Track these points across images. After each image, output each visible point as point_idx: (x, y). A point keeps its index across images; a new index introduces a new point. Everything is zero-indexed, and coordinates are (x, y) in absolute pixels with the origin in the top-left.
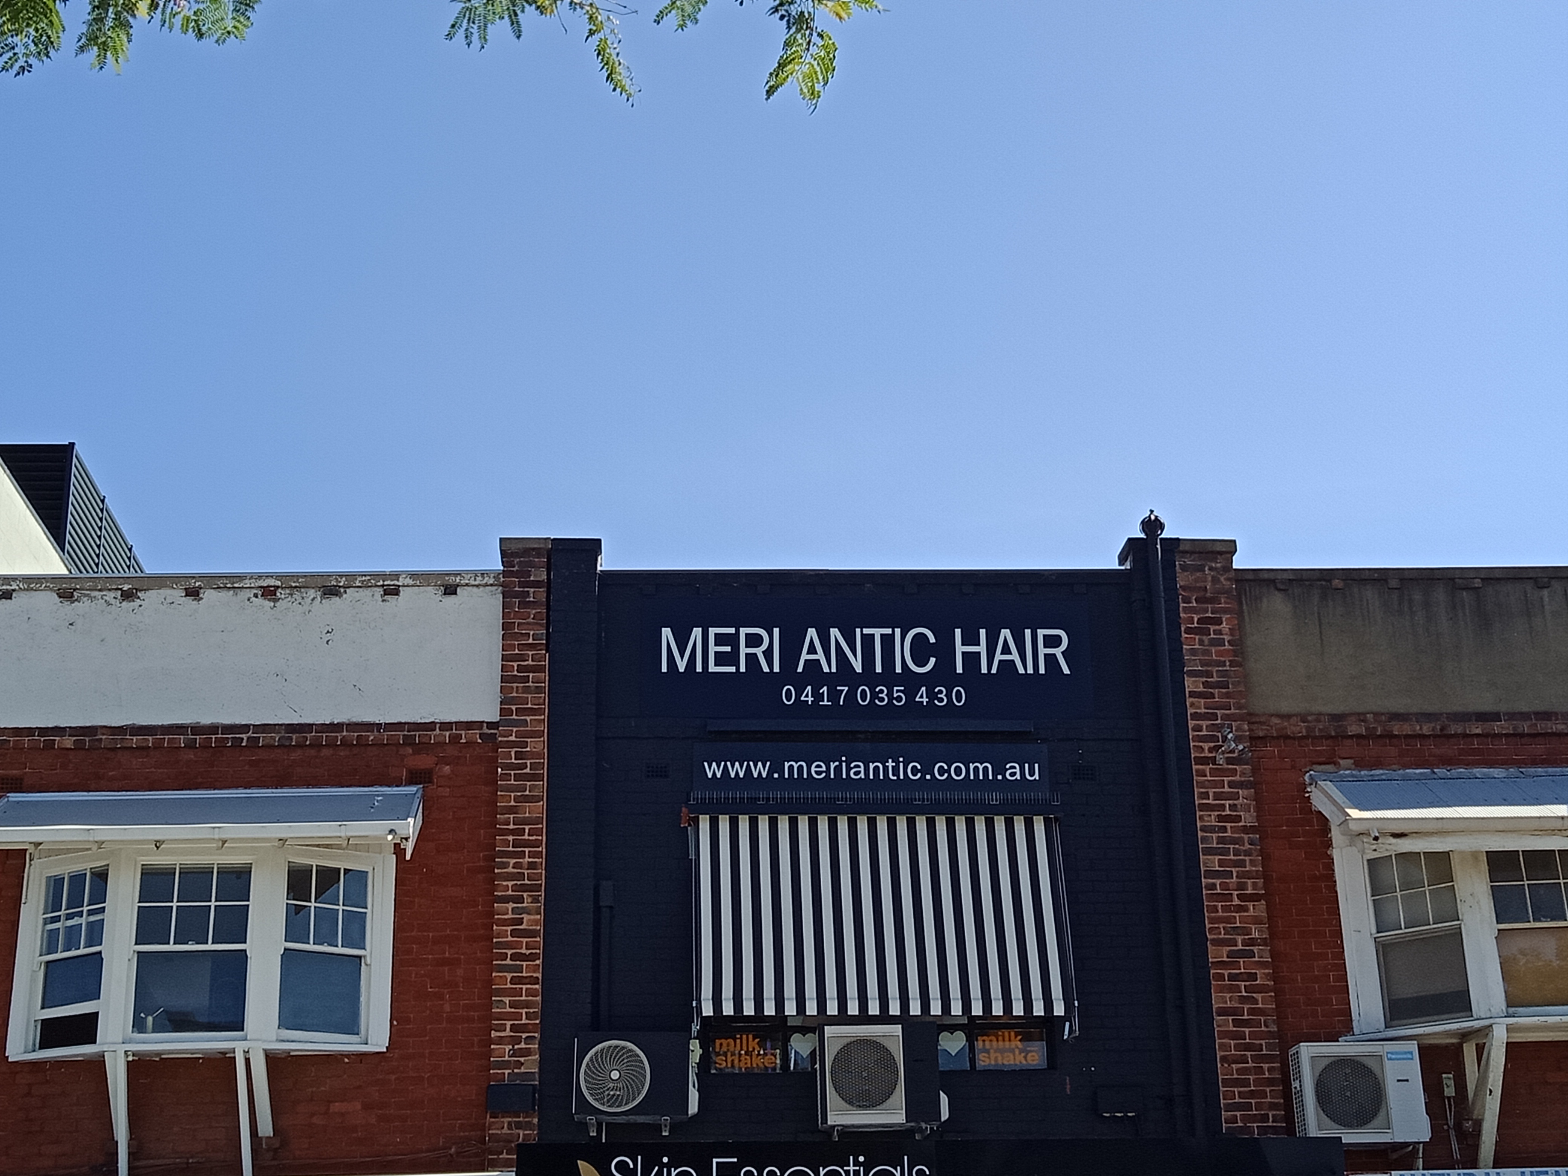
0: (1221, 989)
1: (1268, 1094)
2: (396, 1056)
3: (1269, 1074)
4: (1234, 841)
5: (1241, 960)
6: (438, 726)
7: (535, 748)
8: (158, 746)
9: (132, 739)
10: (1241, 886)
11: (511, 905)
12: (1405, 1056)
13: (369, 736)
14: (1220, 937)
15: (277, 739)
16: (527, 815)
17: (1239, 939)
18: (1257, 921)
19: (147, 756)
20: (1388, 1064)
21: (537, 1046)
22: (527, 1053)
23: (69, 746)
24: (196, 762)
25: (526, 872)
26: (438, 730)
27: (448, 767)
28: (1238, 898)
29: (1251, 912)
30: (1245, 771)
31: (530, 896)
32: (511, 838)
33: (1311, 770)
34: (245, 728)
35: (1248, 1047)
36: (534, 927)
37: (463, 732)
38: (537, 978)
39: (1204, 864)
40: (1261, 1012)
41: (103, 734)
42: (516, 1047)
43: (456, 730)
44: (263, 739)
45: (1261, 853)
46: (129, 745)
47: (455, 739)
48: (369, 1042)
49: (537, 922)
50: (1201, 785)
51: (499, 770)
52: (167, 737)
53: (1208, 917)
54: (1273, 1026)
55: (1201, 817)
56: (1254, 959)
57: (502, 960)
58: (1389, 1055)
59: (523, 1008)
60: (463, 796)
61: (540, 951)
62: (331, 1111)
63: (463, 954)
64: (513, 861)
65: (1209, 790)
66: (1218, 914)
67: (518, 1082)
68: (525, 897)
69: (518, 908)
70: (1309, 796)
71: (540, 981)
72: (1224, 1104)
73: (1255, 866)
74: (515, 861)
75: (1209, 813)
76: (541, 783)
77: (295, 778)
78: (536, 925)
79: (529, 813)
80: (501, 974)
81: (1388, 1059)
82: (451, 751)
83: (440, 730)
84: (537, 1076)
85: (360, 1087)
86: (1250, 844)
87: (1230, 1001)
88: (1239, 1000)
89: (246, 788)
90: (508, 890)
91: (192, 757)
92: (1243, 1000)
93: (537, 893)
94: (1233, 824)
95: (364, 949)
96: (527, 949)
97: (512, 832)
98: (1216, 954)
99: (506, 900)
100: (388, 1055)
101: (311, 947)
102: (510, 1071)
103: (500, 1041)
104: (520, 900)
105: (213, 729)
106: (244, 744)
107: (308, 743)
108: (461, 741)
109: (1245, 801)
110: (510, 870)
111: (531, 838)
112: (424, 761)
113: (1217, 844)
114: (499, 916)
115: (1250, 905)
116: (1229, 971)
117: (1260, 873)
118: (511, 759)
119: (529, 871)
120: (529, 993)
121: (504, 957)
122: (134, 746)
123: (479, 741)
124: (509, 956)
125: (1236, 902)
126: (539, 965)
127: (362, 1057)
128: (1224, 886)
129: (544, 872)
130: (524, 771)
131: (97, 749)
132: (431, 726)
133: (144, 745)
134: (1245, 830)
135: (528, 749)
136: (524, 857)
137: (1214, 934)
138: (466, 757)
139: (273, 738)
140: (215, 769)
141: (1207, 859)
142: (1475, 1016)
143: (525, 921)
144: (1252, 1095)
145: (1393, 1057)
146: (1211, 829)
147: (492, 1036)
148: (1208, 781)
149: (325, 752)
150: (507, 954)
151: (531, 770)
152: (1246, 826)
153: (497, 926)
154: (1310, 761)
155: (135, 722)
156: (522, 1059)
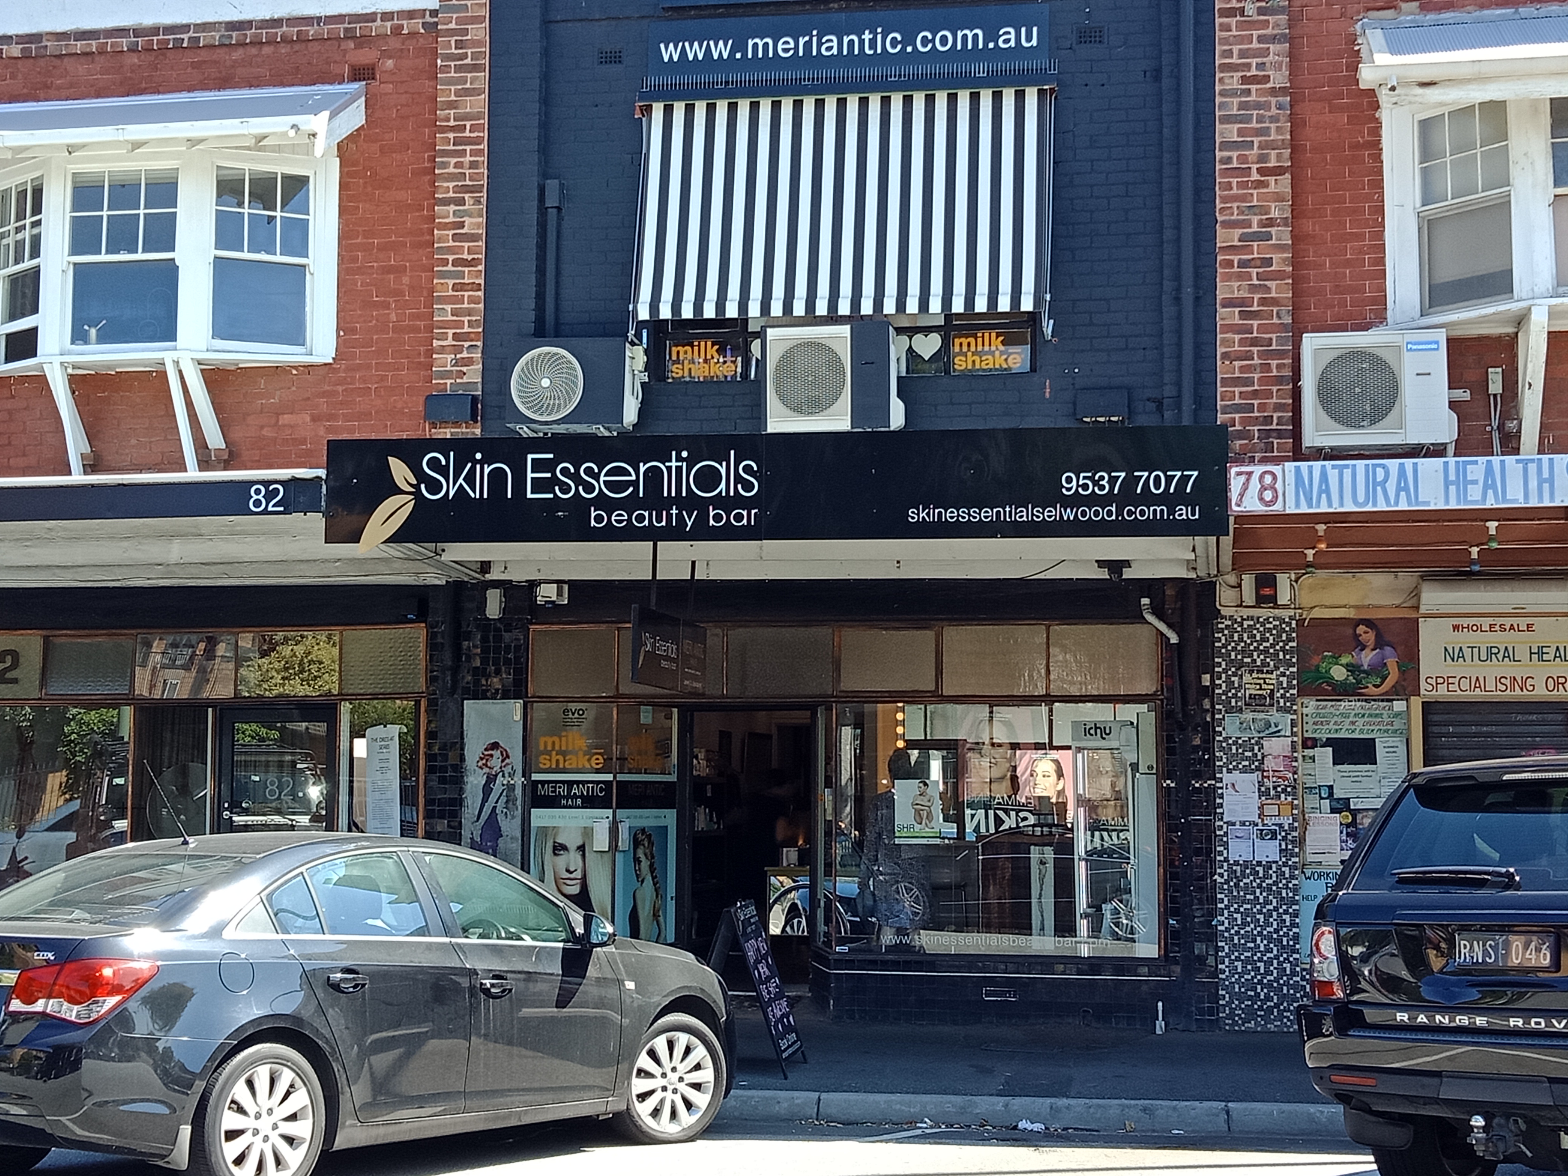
0: (1228, 277)
1: (1275, 394)
2: (343, 366)
3: (1278, 372)
4: (1258, 106)
5: (1255, 244)
6: (379, 16)
7: (476, 35)
8: (102, 52)
9: (76, 45)
10: (1263, 158)
11: (452, 208)
12: (1429, 346)
13: (308, 31)
14: (1233, 218)
15: (217, 38)
16: (468, 110)
17: (1255, 219)
18: (1278, 198)
19: (93, 62)
20: (1407, 356)
21: (480, 355)
22: (469, 362)
23: (16, 55)
24: (140, 66)
25: (467, 172)
26: (379, 20)
27: (391, 61)
28: (1258, 173)
29: (1272, 188)
30: (1278, 22)
31: (473, 197)
32: (451, 135)
33: (1364, 18)
34: (185, 28)
35: (1254, 342)
36: (476, 231)
37: (405, 22)
38: (480, 284)
39: (1221, 134)
40: (1275, 302)
41: (48, 40)
42: (458, 356)
43: (398, 19)
44: (204, 38)
45: (1292, 118)
46: (74, 51)
47: (397, 30)
48: (314, 353)
49: (478, 225)
50: (1225, 41)
51: (439, 61)
52: (109, 41)
53: (1220, 197)
54: (1286, 317)
55: (1221, 79)
56: (1270, 242)
57: (444, 266)
58: (1409, 346)
59: (465, 316)
60: (406, 92)
61: (482, 257)
62: (280, 423)
63: (407, 261)
64: (453, 161)
65: (1233, 47)
66: (1232, 192)
67: (460, 392)
68: (466, 198)
69: (459, 210)
70: (1359, 50)
71: (482, 287)
72: (1221, 405)
73: (1282, 134)
74: (456, 160)
75: (1231, 74)
76: (483, 74)
77: (237, 80)
78: (478, 228)
79: (470, 108)
80: (442, 281)
81: (1408, 350)
82: (394, 44)
83: (382, 21)
84: (480, 386)
85: (308, 399)
86: (1278, 109)
87: (1239, 291)
88: (1249, 289)
89: (189, 91)
90: (449, 192)
91: (136, 61)
92: (1253, 288)
93: (478, 195)
94: (1259, 86)
95: (307, 257)
96: (469, 254)
97: (453, 129)
98: (1224, 237)
99: (446, 202)
100: (334, 366)
101: (246, 255)
102: (453, 381)
103: (442, 350)
104: (462, 202)
105: (155, 30)
106: (185, 45)
107: (248, 41)
108: (403, 32)
109: (1277, 57)
110: (451, 170)
111: (472, 135)
112: (365, 56)
113: (1239, 110)
114: (440, 220)
115: (1272, 180)
116: (1239, 257)
117: (1288, 142)
118: (451, 49)
119: (471, 171)
120: (472, 300)
121: (445, 262)
122: (79, 52)
123: (422, 31)
124: (450, 262)
125: (1255, 176)
126: (481, 271)
127: (309, 367)
128: (1242, 159)
129: (486, 171)
130: (465, 62)
131: (44, 57)
132: (370, 17)
133: (88, 50)
134: (1273, 92)
135: (469, 37)
136: (466, 156)
137: (1225, 215)
138: (409, 50)
139: (213, 37)
140: (158, 73)
141: (1226, 129)
142: (1516, 298)
143: (466, 224)
144: (1255, 394)
145: (1414, 347)
146: (1233, 93)
147: (434, 345)
148: (1235, 36)
149: (267, 50)
150: (448, 260)
151: (472, 60)
152: (1275, 88)
153: (438, 230)
154: (1365, 7)
155: (79, 26)
156: (464, 369)
